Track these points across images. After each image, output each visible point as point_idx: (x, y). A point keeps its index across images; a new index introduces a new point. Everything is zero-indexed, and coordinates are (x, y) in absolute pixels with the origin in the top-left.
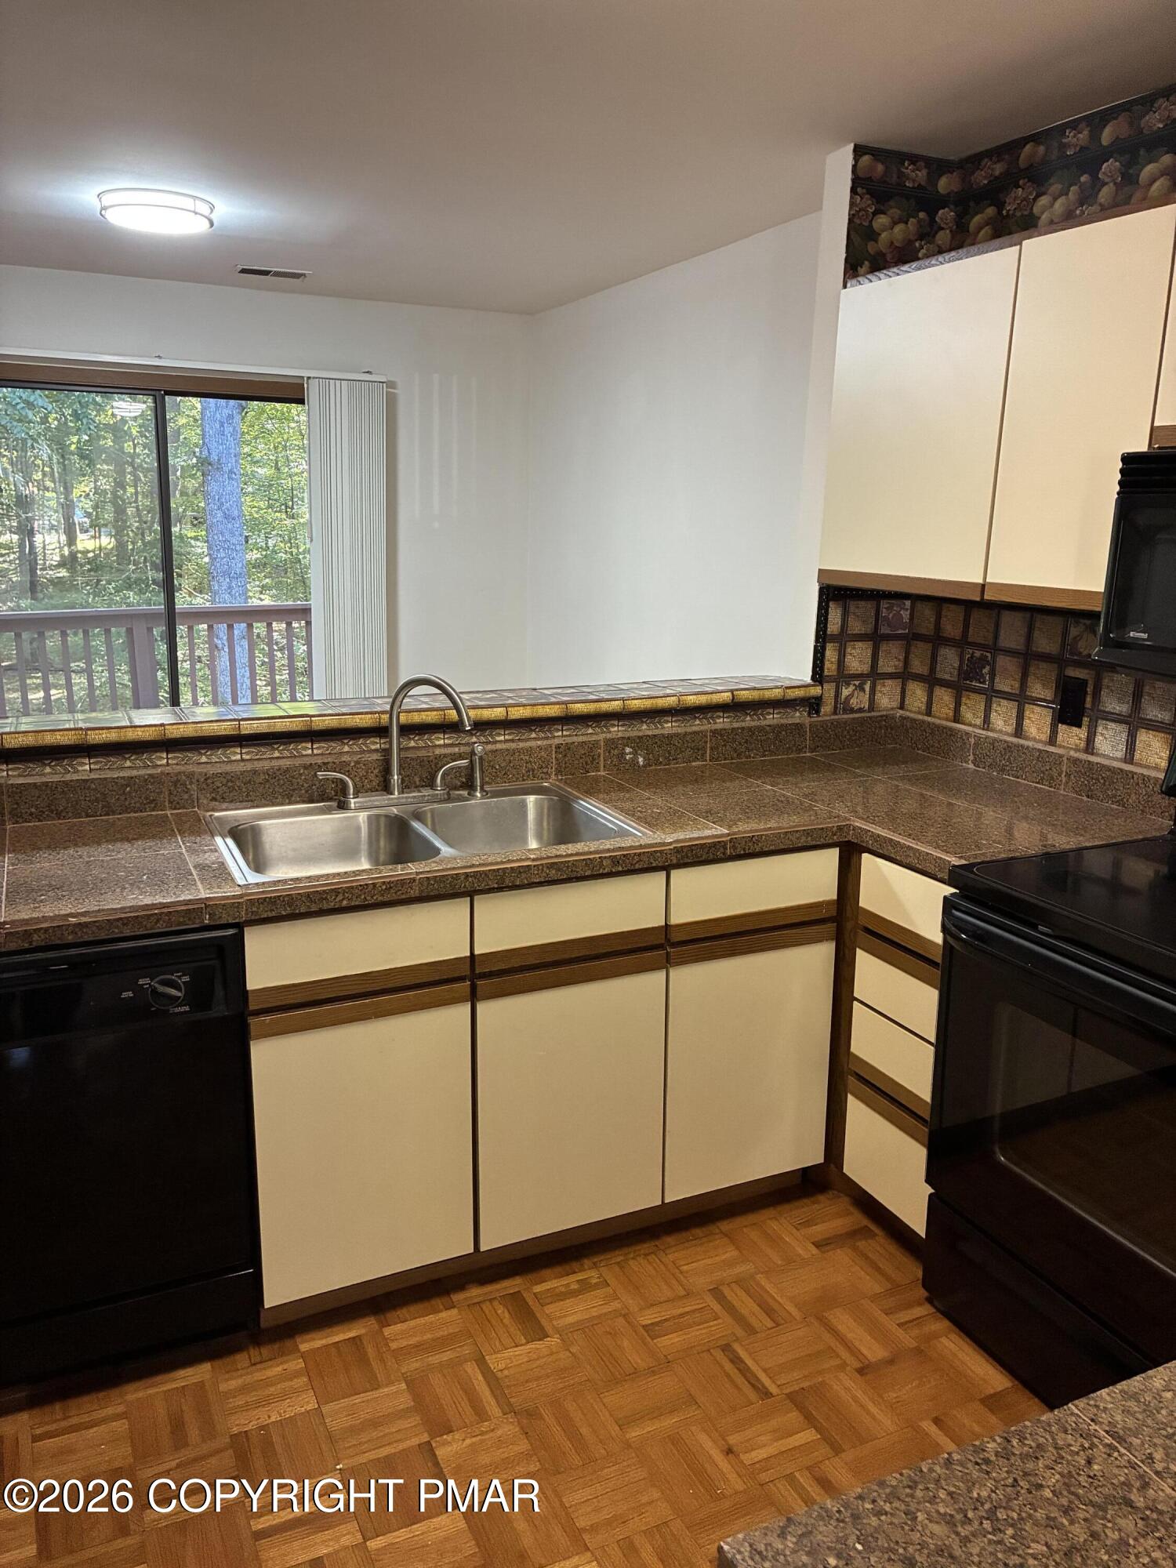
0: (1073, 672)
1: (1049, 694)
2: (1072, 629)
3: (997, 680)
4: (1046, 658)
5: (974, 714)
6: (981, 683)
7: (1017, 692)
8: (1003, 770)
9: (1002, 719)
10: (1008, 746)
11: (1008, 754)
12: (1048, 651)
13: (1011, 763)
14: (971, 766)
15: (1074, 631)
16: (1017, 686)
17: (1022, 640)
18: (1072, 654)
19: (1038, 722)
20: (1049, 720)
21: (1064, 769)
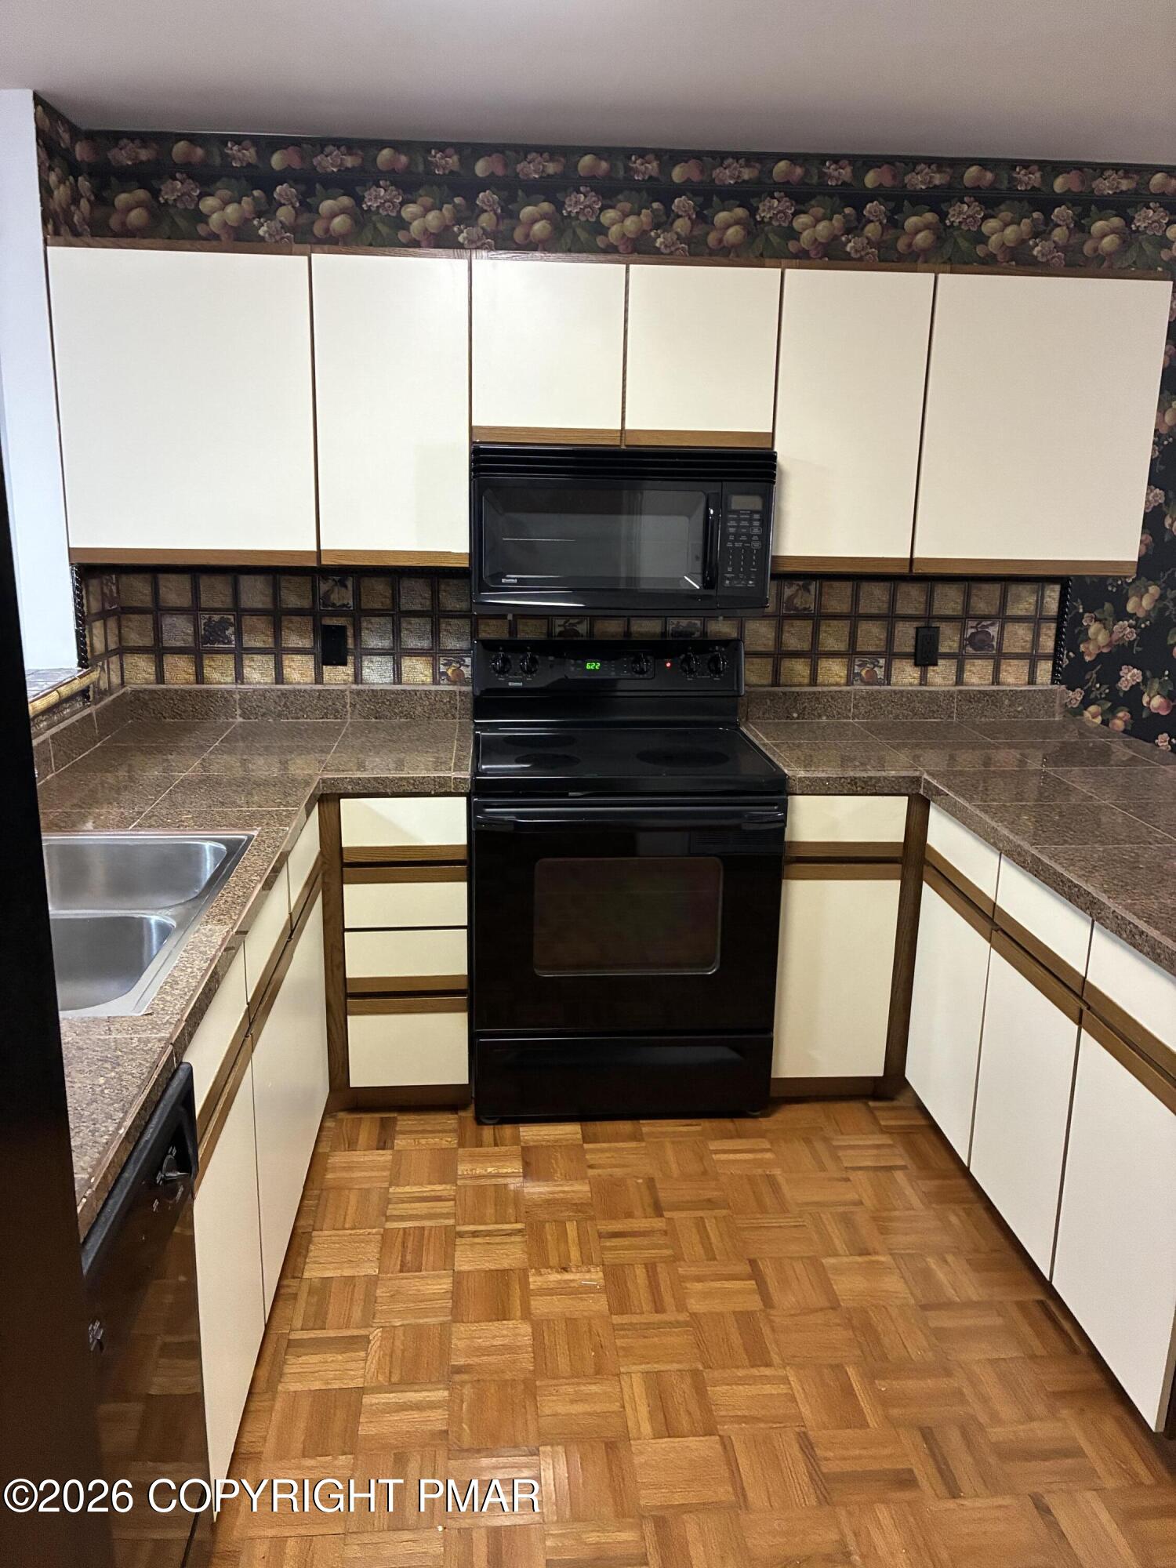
0: (328, 621)
1: (307, 643)
2: (322, 584)
3: (245, 638)
4: (299, 612)
5: (222, 673)
6: (225, 644)
7: (272, 646)
8: (280, 715)
9: (258, 673)
10: (282, 694)
11: (284, 700)
12: (299, 606)
13: (288, 708)
14: (240, 720)
15: (324, 587)
16: (270, 640)
17: (268, 600)
18: (325, 605)
19: (300, 671)
20: (311, 664)
21: (348, 701)
